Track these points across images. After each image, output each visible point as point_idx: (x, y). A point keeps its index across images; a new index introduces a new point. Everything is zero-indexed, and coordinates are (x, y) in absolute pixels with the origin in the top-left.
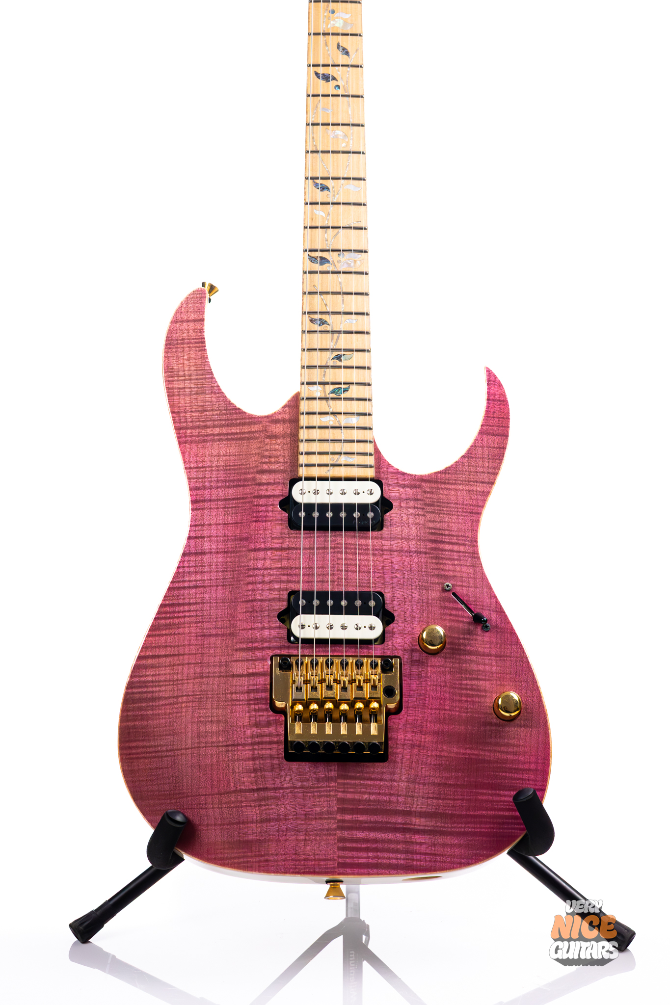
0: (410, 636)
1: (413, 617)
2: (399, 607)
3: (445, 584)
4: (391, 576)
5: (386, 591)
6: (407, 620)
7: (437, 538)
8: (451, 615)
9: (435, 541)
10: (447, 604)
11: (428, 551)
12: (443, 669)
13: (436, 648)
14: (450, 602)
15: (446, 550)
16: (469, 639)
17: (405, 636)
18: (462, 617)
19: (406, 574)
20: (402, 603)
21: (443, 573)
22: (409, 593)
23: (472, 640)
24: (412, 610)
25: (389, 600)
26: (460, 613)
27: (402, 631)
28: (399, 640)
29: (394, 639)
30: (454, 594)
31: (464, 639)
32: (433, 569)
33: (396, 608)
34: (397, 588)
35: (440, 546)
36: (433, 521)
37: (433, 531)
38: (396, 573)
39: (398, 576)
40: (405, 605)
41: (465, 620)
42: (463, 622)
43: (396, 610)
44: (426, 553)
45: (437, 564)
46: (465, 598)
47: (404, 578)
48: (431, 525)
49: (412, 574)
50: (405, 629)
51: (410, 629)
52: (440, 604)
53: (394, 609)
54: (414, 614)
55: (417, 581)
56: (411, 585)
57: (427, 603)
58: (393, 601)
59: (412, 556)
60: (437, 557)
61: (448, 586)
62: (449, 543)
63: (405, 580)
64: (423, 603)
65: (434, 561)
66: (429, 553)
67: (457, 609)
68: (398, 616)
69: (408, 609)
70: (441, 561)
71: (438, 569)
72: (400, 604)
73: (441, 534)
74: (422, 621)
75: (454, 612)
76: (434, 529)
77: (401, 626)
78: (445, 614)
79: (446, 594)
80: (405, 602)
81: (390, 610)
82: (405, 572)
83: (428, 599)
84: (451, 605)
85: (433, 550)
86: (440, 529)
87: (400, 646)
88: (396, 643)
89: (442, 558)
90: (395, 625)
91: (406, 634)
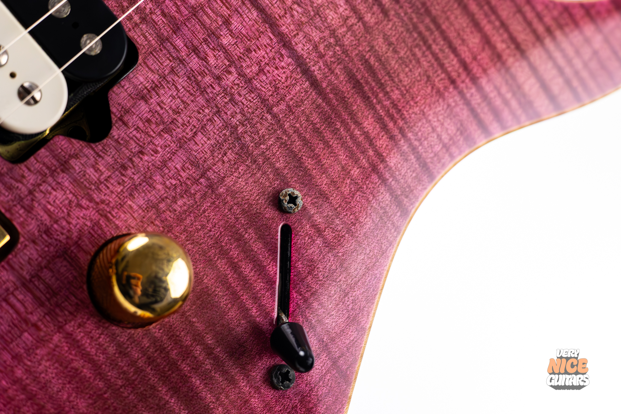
0: (96, 217)
1: (148, 180)
2: (141, 125)
3: (290, 190)
4: (196, 42)
5: (150, 62)
6: (129, 172)
7: (367, 83)
8: (235, 267)
9: (357, 85)
10: (250, 235)
11: (324, 85)
12: (87, 372)
13: (132, 308)
14: (261, 237)
15: (358, 124)
16: (218, 364)
17: (84, 202)
18: (256, 299)
19: (231, 78)
20: (157, 125)
21: (309, 163)
22: (194, 122)
23: (225, 373)
24: (164, 163)
25: (135, 87)
26: (259, 285)
27: (91, 183)
28: (59, 194)
29: (50, 179)
30: (287, 231)
31: (209, 351)
32: (296, 131)
33: (132, 120)
34: (182, 82)
35: (358, 105)
36: (390, 44)
37: (372, 60)
38: (214, 49)
39: (212, 61)
40: (160, 135)
41: (254, 312)
42: (244, 310)
43: (125, 124)
44: (315, 84)
45: (316, 130)
46: (299, 265)
47: (218, 78)
48: (380, 44)
49: (243, 92)
50: (102, 187)
51: (113, 199)
52: (237, 219)
53: (125, 119)
54: (158, 178)
55: (239, 117)
56: (218, 112)
57: (211, 186)
58: (144, 98)
59: (282, 55)
60: (329, 117)
61: (293, 199)
62: (379, 120)
63: (217, 88)
64: (202, 176)
65: (315, 118)
66: (321, 92)
67: (260, 269)
68: (117, 141)
69: (156, 152)
70: (328, 135)
71: (306, 142)
72: (148, 121)
73: (382, 86)
74: (159, 213)
75: (247, 270)
76: (379, 59)
77: (97, 170)
78: (224, 253)
79: (270, 213)
80: (167, 130)
81: (113, 109)
82: (233, 69)
83: (222, 180)
84: (257, 247)
85: (336, 94)
86: (388, 73)
87: (47, 211)
88: (46, 193)
89: (335, 132)
90: (87, 151)
91: (91, 200)
